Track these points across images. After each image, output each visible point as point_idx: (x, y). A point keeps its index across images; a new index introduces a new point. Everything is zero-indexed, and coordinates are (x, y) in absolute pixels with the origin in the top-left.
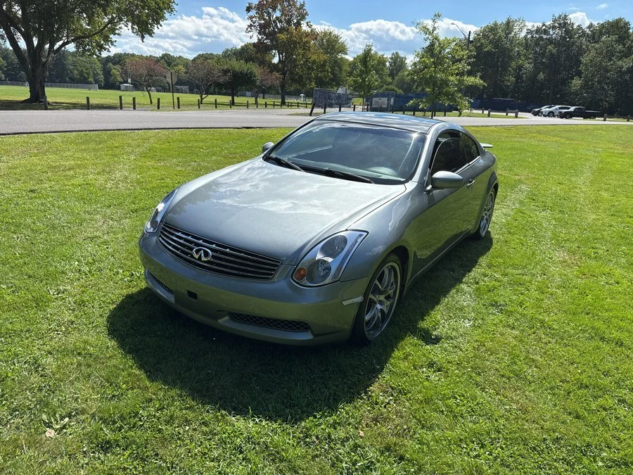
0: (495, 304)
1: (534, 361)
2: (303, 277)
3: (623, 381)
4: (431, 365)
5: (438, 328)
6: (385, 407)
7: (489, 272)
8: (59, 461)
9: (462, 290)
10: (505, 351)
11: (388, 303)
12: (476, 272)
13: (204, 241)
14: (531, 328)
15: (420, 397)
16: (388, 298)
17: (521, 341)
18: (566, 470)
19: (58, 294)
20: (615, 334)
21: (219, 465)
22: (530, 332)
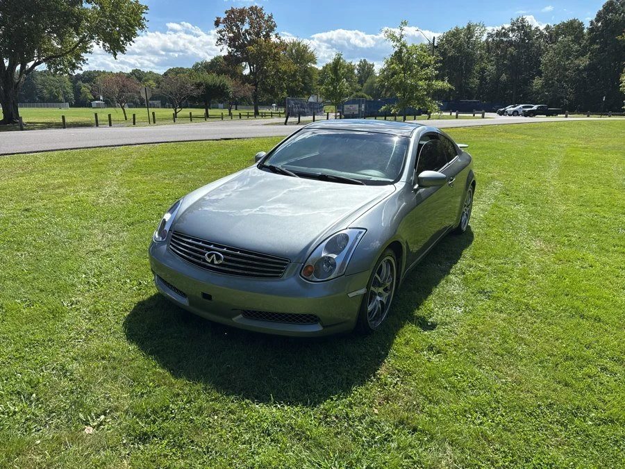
0: (482, 292)
1: (523, 339)
2: (310, 273)
3: (604, 352)
4: (431, 348)
5: (433, 316)
6: (394, 387)
7: (473, 263)
8: (102, 453)
9: (451, 281)
10: (496, 332)
11: (387, 295)
12: (461, 264)
13: (215, 245)
14: (517, 311)
15: (424, 376)
16: (386, 290)
17: (510, 323)
18: (561, 431)
19: (71, 305)
20: (593, 312)
21: (251, 447)
22: (517, 314)
